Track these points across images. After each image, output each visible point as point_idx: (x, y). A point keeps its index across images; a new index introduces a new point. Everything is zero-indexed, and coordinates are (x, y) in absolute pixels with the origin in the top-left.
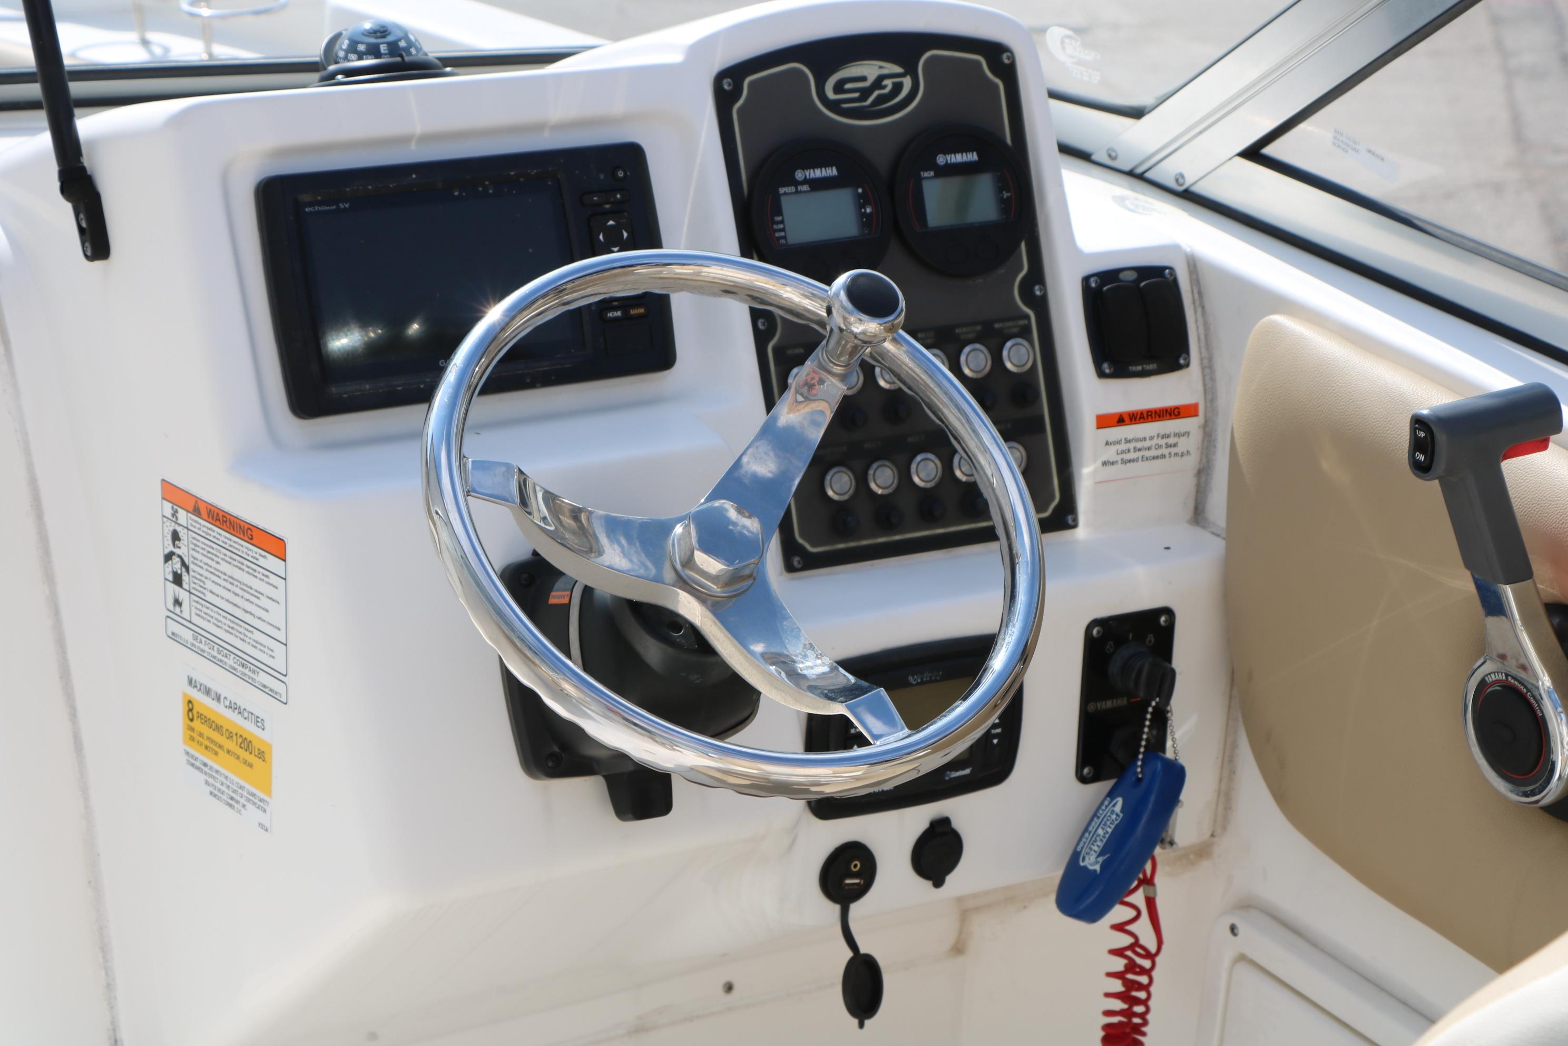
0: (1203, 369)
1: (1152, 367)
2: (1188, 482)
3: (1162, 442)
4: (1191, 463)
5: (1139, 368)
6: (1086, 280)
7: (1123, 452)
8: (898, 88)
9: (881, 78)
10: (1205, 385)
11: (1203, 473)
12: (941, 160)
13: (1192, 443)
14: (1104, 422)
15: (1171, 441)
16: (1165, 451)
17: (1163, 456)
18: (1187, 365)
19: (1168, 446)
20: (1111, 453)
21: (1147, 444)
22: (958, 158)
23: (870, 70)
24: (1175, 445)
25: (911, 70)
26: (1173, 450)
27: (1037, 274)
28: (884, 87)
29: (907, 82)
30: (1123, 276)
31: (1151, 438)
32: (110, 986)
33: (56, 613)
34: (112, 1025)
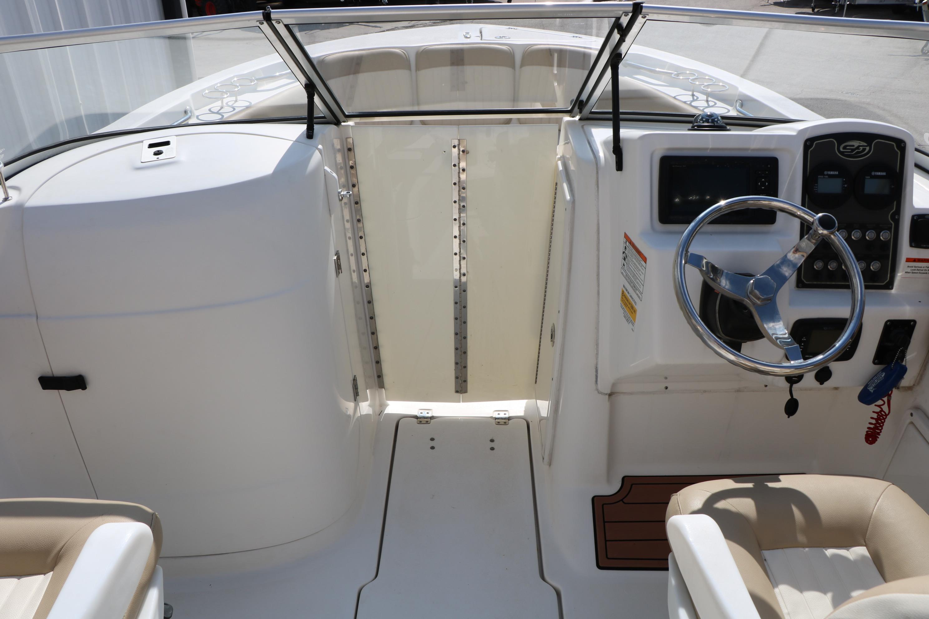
3: (927, 269)
5: (925, 246)
6: (913, 217)
7: (913, 270)
8: (865, 150)
9: (859, 146)
12: (873, 173)
14: (908, 260)
16: (927, 271)
17: (926, 273)
20: (909, 270)
21: (922, 269)
22: (879, 174)
23: (856, 143)
25: (870, 145)
27: (898, 212)
28: (859, 149)
29: (868, 148)
31: (924, 267)
32: (597, 354)
33: (598, 259)
34: (596, 363)
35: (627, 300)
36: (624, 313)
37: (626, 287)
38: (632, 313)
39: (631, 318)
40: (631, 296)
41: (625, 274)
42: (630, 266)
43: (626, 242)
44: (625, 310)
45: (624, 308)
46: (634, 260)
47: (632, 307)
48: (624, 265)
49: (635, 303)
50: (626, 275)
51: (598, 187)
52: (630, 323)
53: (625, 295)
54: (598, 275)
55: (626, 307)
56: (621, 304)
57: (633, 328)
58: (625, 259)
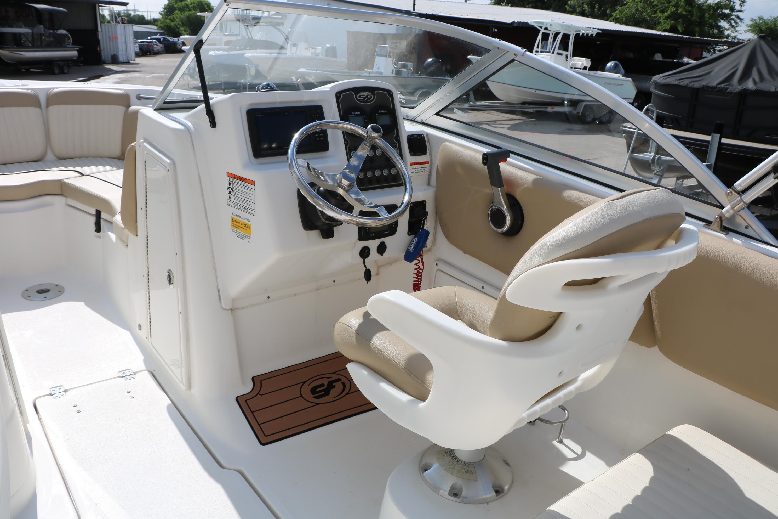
0: (430, 155)
1: (420, 154)
2: (427, 177)
3: (422, 169)
4: (428, 173)
5: (418, 154)
6: (408, 136)
7: (415, 170)
8: (371, 97)
9: (368, 95)
10: (430, 158)
11: (430, 175)
12: (380, 112)
13: (428, 169)
14: (412, 164)
15: (424, 169)
16: (423, 171)
17: (422, 172)
18: (427, 154)
19: (423, 170)
20: (413, 171)
21: (420, 169)
22: (383, 111)
23: (365, 94)
24: (425, 169)
25: (373, 94)
26: (424, 170)
27: (398, 135)
28: (368, 97)
29: (373, 96)
30: (414, 136)
31: (420, 168)
32: (216, 278)
33: (204, 202)
34: (217, 285)
35: (239, 223)
36: (237, 234)
37: (235, 213)
38: (246, 230)
39: (246, 234)
40: (243, 218)
41: (232, 204)
42: (237, 196)
43: (230, 179)
44: (237, 231)
45: (236, 231)
46: (241, 189)
47: (245, 225)
48: (230, 198)
49: (248, 220)
50: (234, 204)
51: (194, 147)
52: (246, 238)
53: (235, 221)
54: (206, 214)
55: (239, 228)
56: (232, 229)
57: (250, 241)
58: (230, 193)
